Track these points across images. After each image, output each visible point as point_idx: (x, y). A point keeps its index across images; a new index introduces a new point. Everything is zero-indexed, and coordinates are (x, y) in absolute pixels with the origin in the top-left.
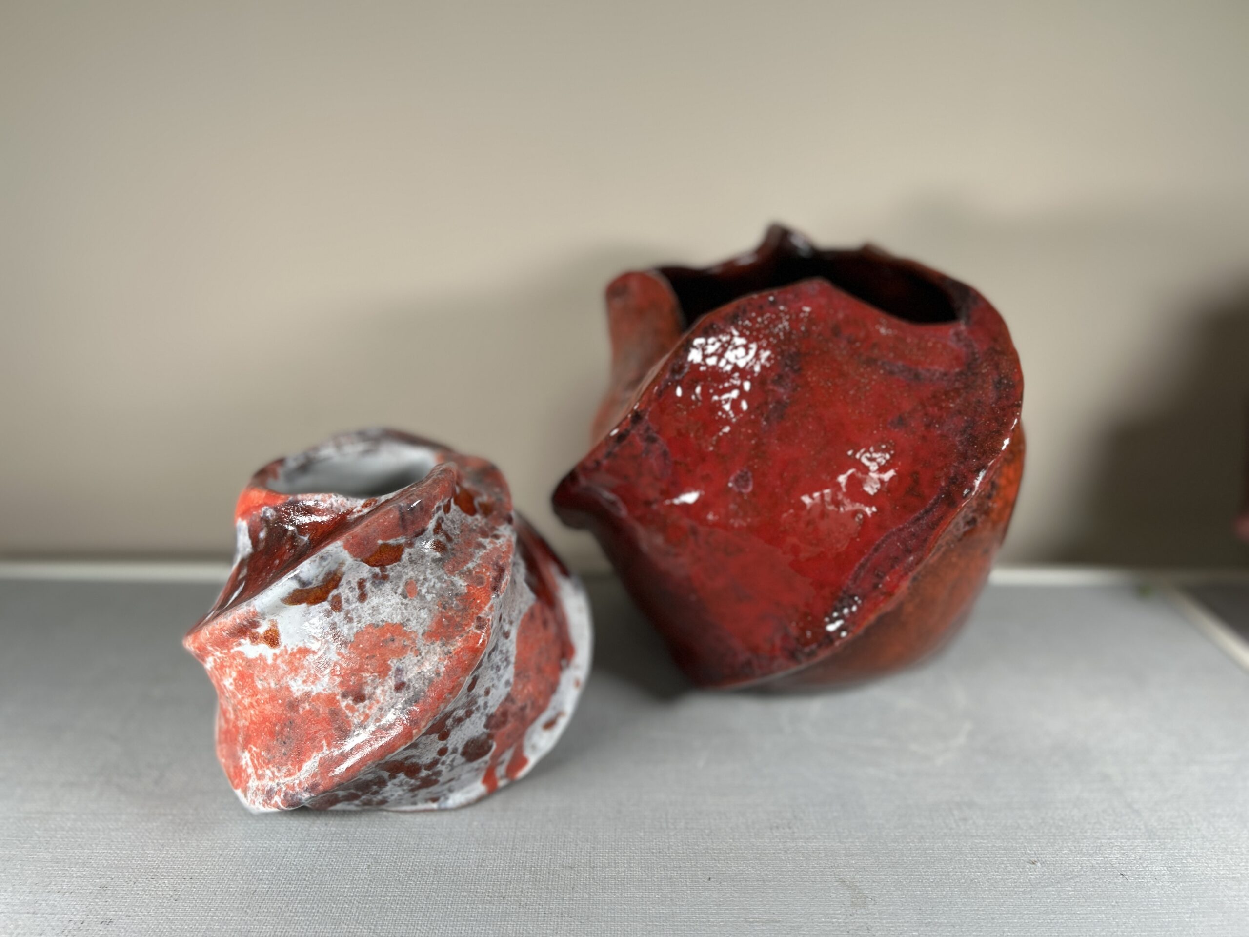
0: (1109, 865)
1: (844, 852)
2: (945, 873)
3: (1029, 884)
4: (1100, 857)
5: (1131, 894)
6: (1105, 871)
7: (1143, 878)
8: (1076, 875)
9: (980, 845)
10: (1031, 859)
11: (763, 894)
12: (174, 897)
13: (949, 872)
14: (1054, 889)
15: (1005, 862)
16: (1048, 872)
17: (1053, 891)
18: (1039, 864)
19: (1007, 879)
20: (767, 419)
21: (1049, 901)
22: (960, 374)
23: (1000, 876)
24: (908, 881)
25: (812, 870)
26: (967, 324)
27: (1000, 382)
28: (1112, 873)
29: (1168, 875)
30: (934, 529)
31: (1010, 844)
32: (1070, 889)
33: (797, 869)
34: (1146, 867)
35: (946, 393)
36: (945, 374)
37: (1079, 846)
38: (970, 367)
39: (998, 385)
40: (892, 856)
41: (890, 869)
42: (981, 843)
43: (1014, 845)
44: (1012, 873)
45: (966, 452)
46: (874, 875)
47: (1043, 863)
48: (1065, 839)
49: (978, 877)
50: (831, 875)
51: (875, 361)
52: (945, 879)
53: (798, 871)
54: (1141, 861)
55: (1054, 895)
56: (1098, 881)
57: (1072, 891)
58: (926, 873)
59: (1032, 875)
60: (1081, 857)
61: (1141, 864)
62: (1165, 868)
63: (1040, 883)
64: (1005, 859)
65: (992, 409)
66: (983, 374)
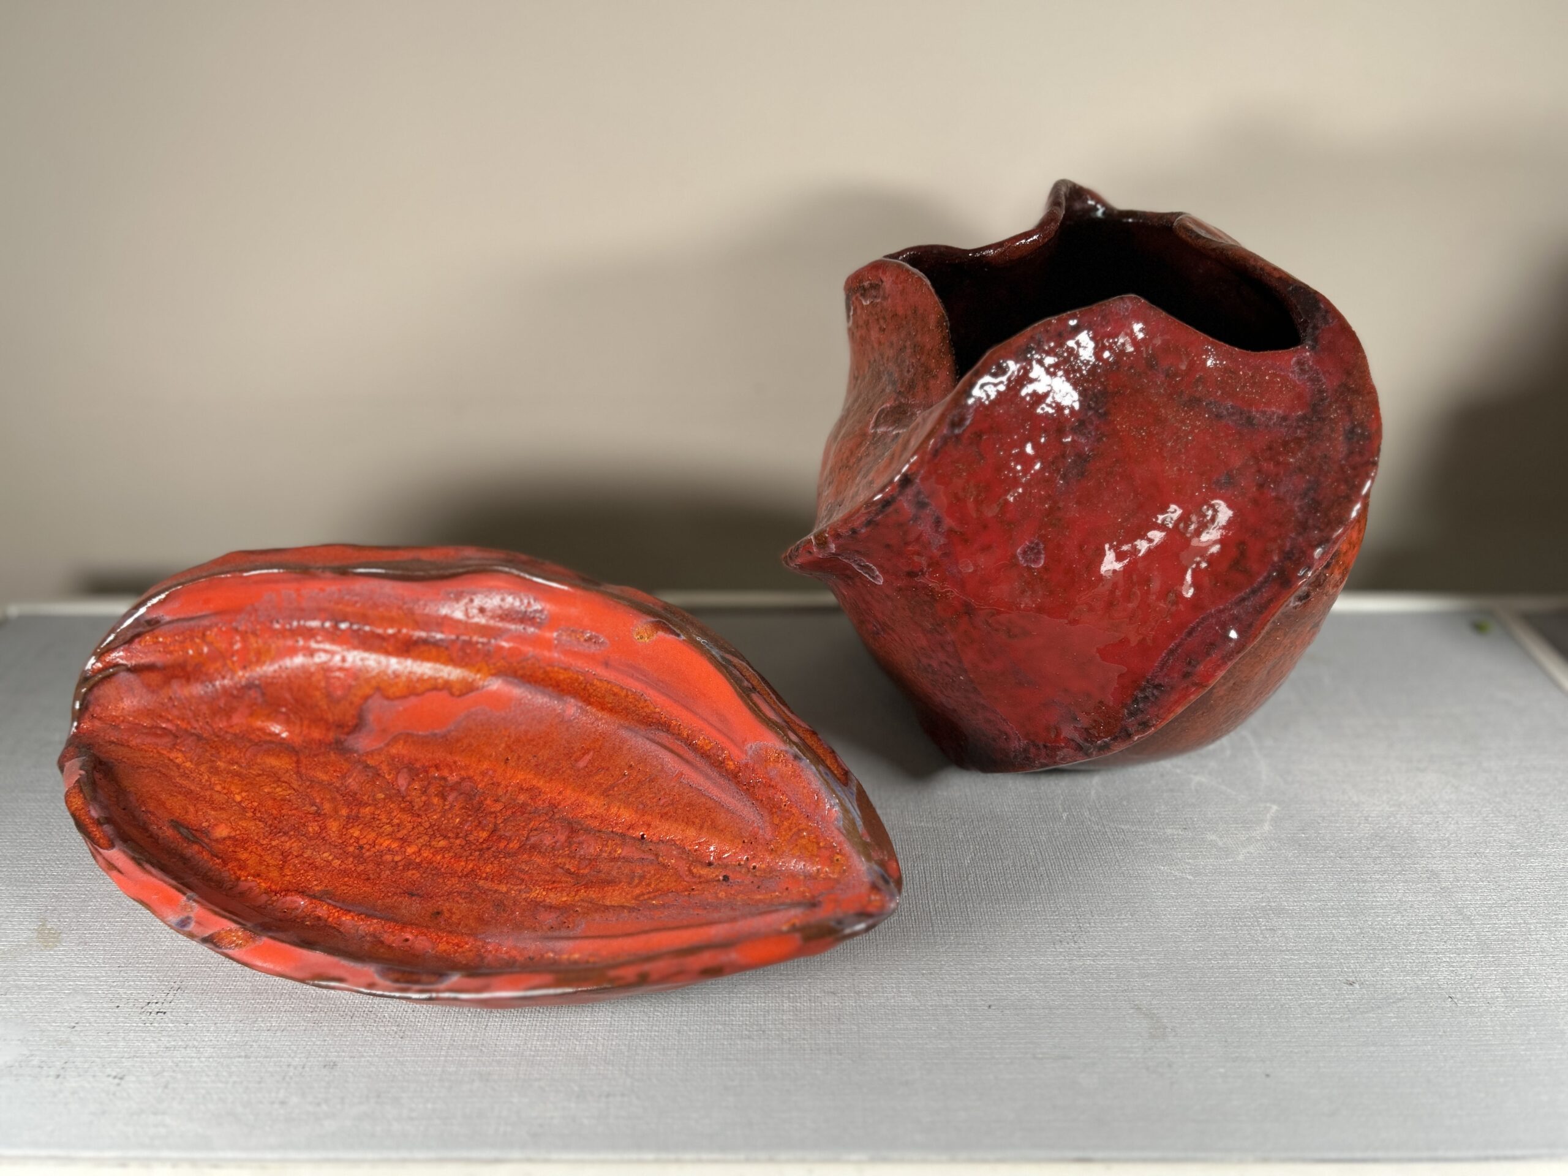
0: (1437, 986)
1: (1138, 971)
2: (1252, 998)
3: (1347, 1010)
4: (1426, 976)
5: (1461, 1022)
6: (1432, 993)
7: (1474, 1002)
8: (1398, 999)
9: (1291, 962)
10: (1349, 979)
11: (1051, 1025)
12: (398, 1033)
13: (1256, 996)
14: (1374, 1016)
15: (1319, 983)
16: (1368, 994)
17: (1373, 1018)
18: (1357, 986)
19: (1322, 1004)
20: (1064, 477)
21: (1368, 1030)
22: (1303, 418)
23: (1313, 999)
24: (1211, 1007)
25: (1104, 994)
26: (1313, 348)
27: (1352, 431)
28: (1439, 995)
29: (1502, 997)
30: (1261, 612)
31: (1325, 961)
32: (1392, 1015)
33: (1087, 993)
34: (1478, 988)
35: (1285, 444)
36: (1284, 418)
37: (1403, 963)
38: (1315, 410)
39: (1349, 436)
40: (1192, 977)
41: (1191, 993)
42: (1291, 959)
43: (1330, 961)
44: (1327, 996)
45: (1307, 522)
46: (1173, 1000)
47: (1362, 984)
48: (1386, 954)
49: (1288, 1002)
50: (1125, 1001)
51: (1199, 400)
52: (1252, 1004)
53: (1088, 996)
54: (1472, 981)
55: (1374, 1022)
56: (1423, 1005)
57: (1395, 1017)
58: (1232, 997)
59: (1350, 999)
60: (1404, 976)
61: (1472, 984)
62: (1499, 989)
63: (1358, 1008)
64: (1320, 979)
65: (1342, 467)
66: (1331, 419)
